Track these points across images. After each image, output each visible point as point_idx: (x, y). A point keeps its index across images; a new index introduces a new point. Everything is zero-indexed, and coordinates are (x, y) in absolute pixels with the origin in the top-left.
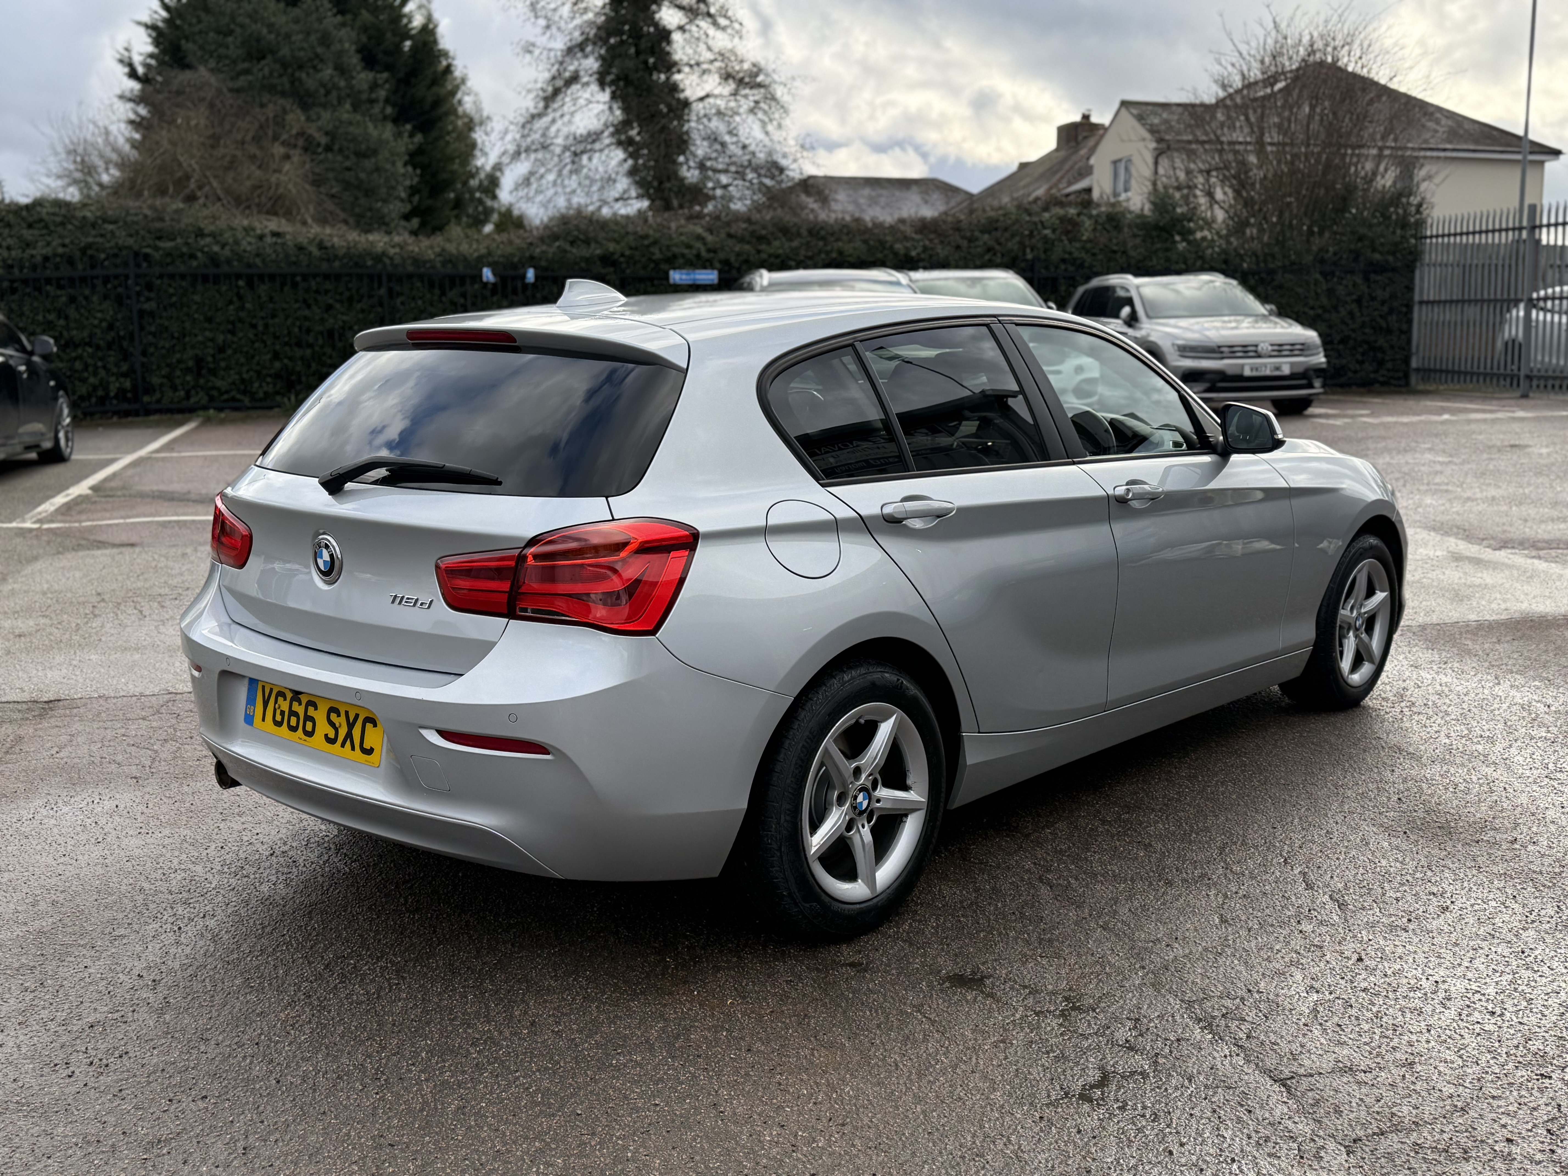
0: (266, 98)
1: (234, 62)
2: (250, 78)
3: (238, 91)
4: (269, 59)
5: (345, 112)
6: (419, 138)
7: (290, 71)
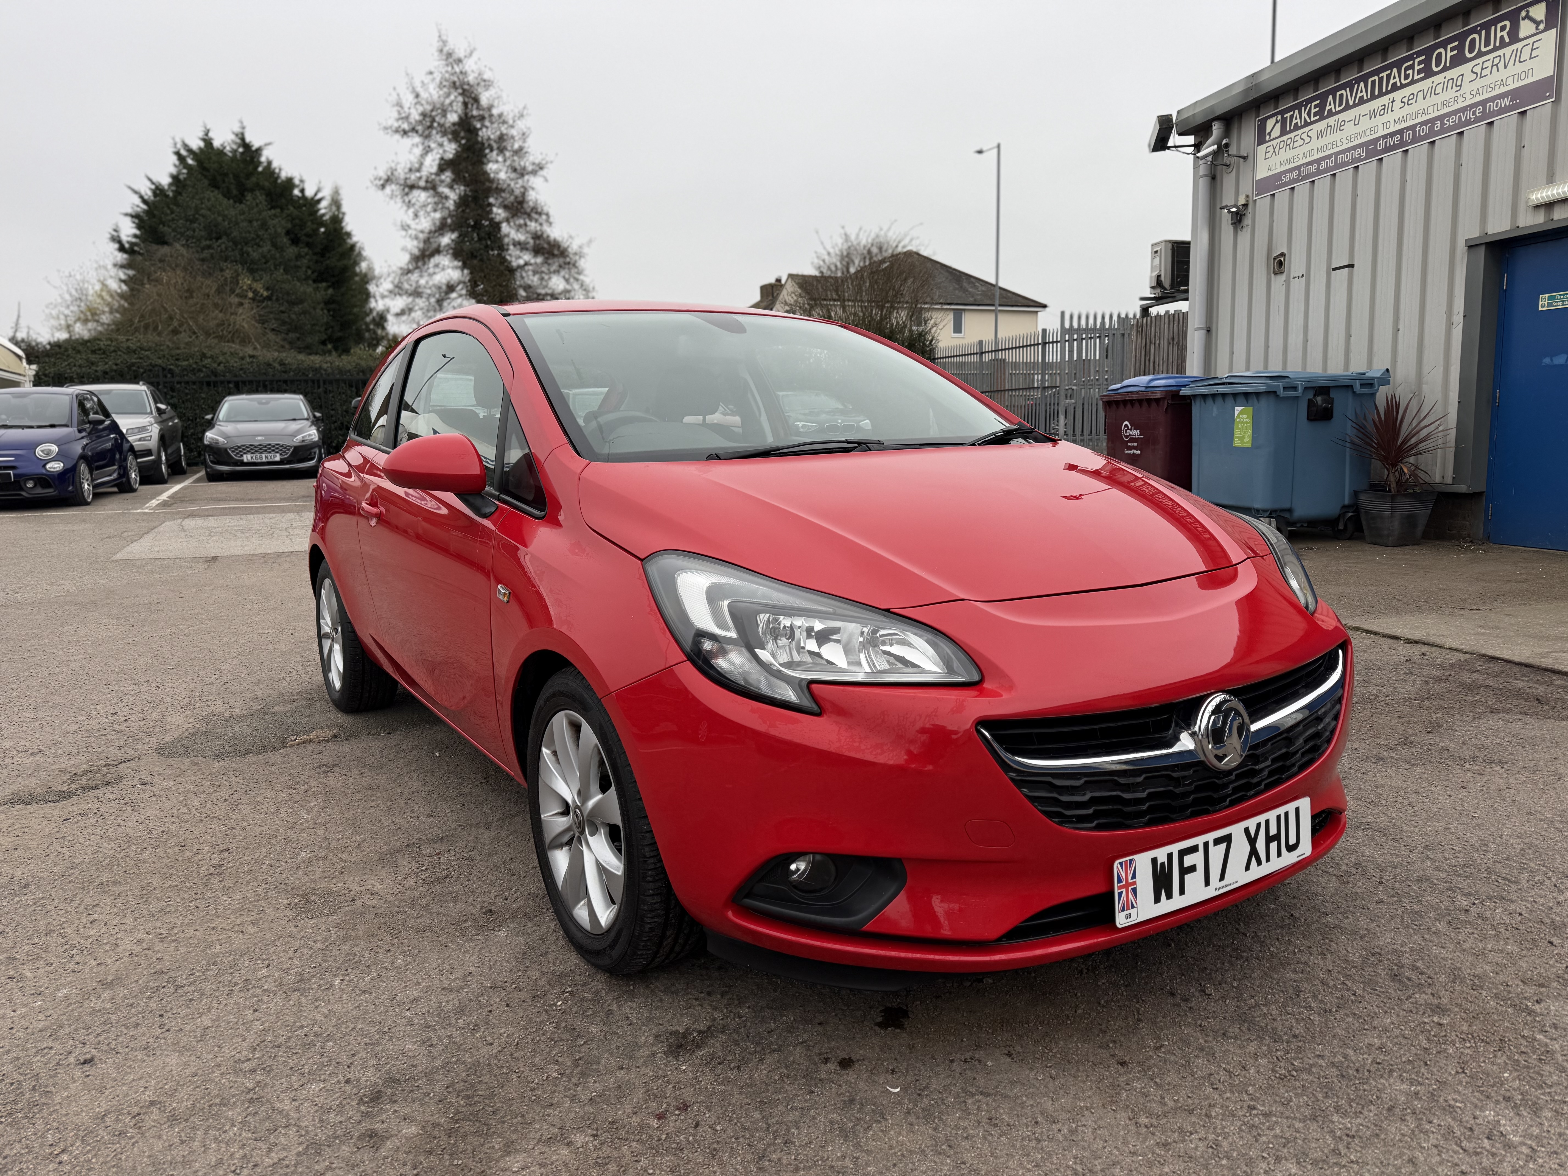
0: (224, 265)
1: (199, 240)
2: (211, 251)
3: (203, 260)
4: (224, 239)
5: (279, 274)
6: (330, 291)
7: (239, 247)
